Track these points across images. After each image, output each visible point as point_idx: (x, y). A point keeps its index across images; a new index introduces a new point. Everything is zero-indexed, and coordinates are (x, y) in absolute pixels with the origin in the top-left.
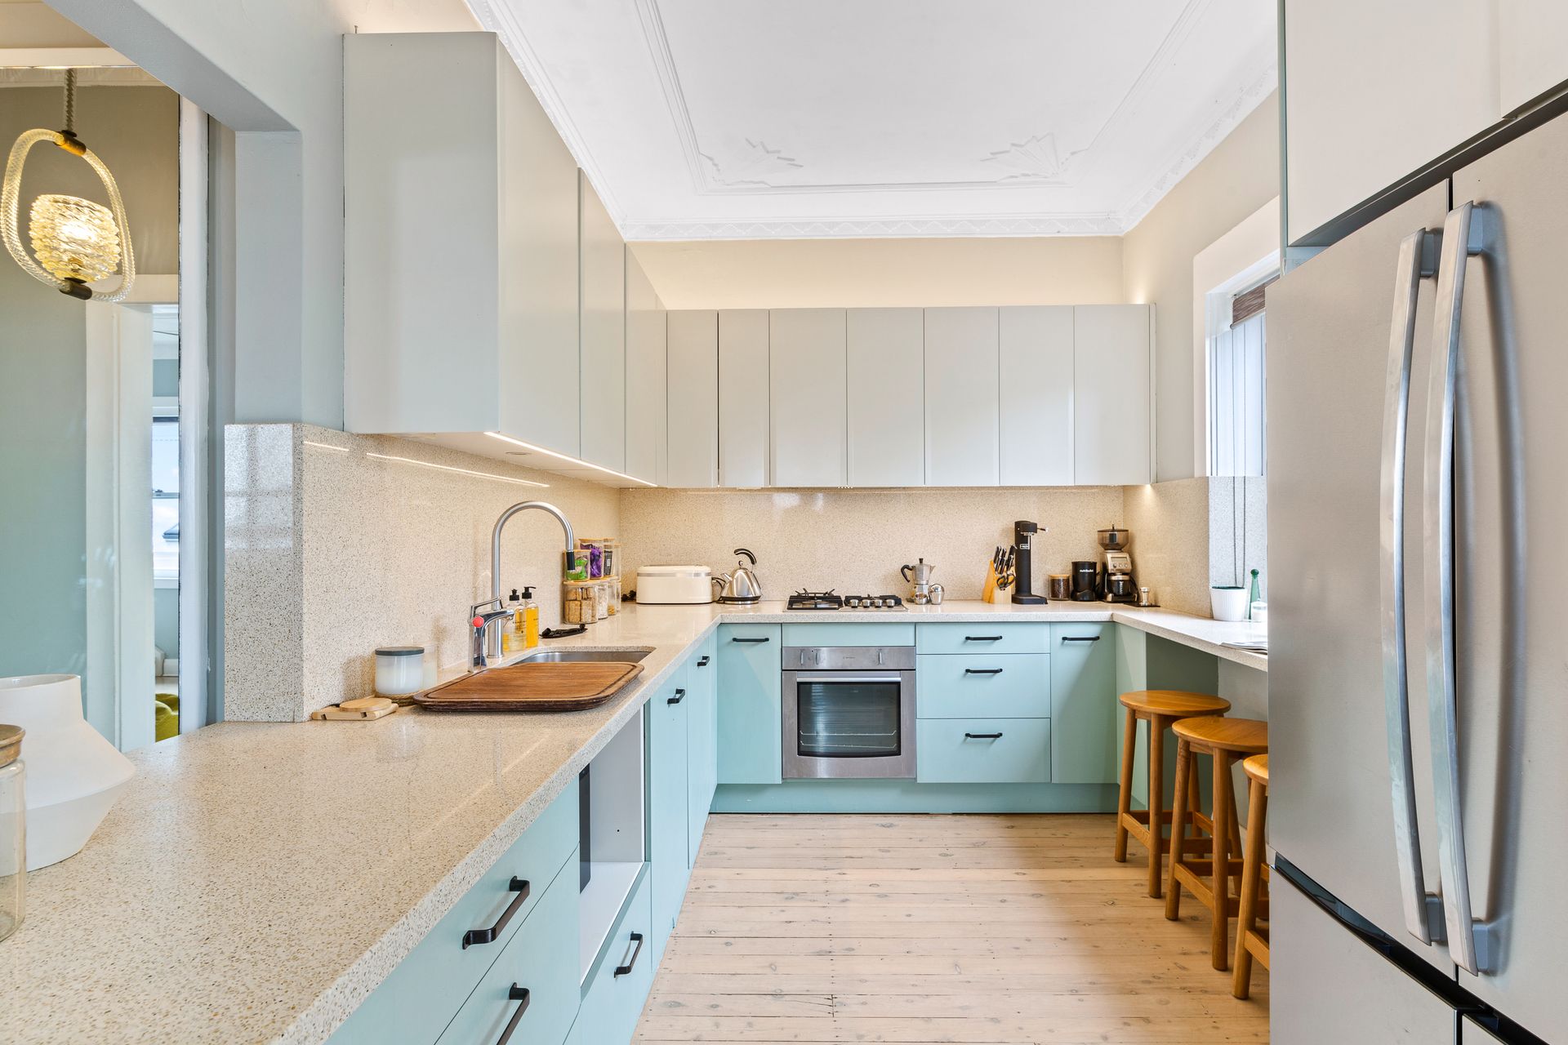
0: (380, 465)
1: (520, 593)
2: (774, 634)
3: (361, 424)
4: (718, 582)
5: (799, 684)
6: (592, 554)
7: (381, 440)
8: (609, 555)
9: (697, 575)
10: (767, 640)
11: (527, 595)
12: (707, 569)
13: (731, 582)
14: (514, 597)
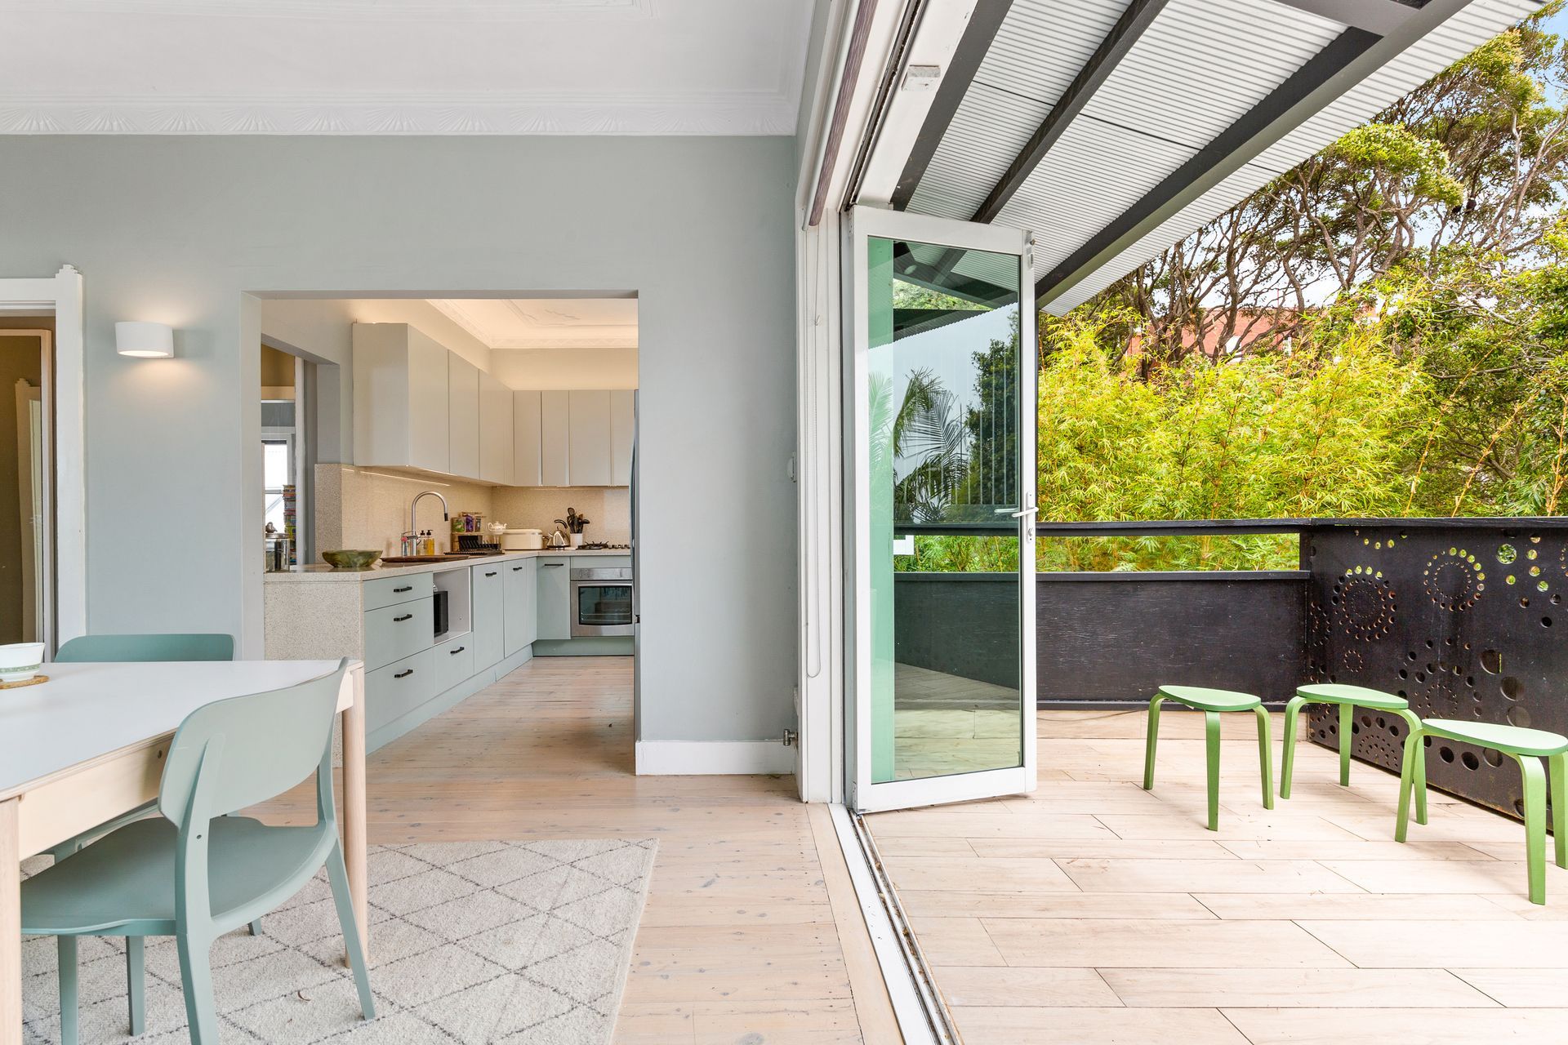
0: (366, 476)
1: (425, 532)
2: (567, 562)
3: (359, 462)
4: (545, 538)
5: (580, 587)
6: (467, 519)
7: (366, 468)
8: (479, 520)
9: (533, 534)
10: (562, 565)
11: (429, 534)
12: (540, 531)
13: (552, 538)
14: (422, 534)
